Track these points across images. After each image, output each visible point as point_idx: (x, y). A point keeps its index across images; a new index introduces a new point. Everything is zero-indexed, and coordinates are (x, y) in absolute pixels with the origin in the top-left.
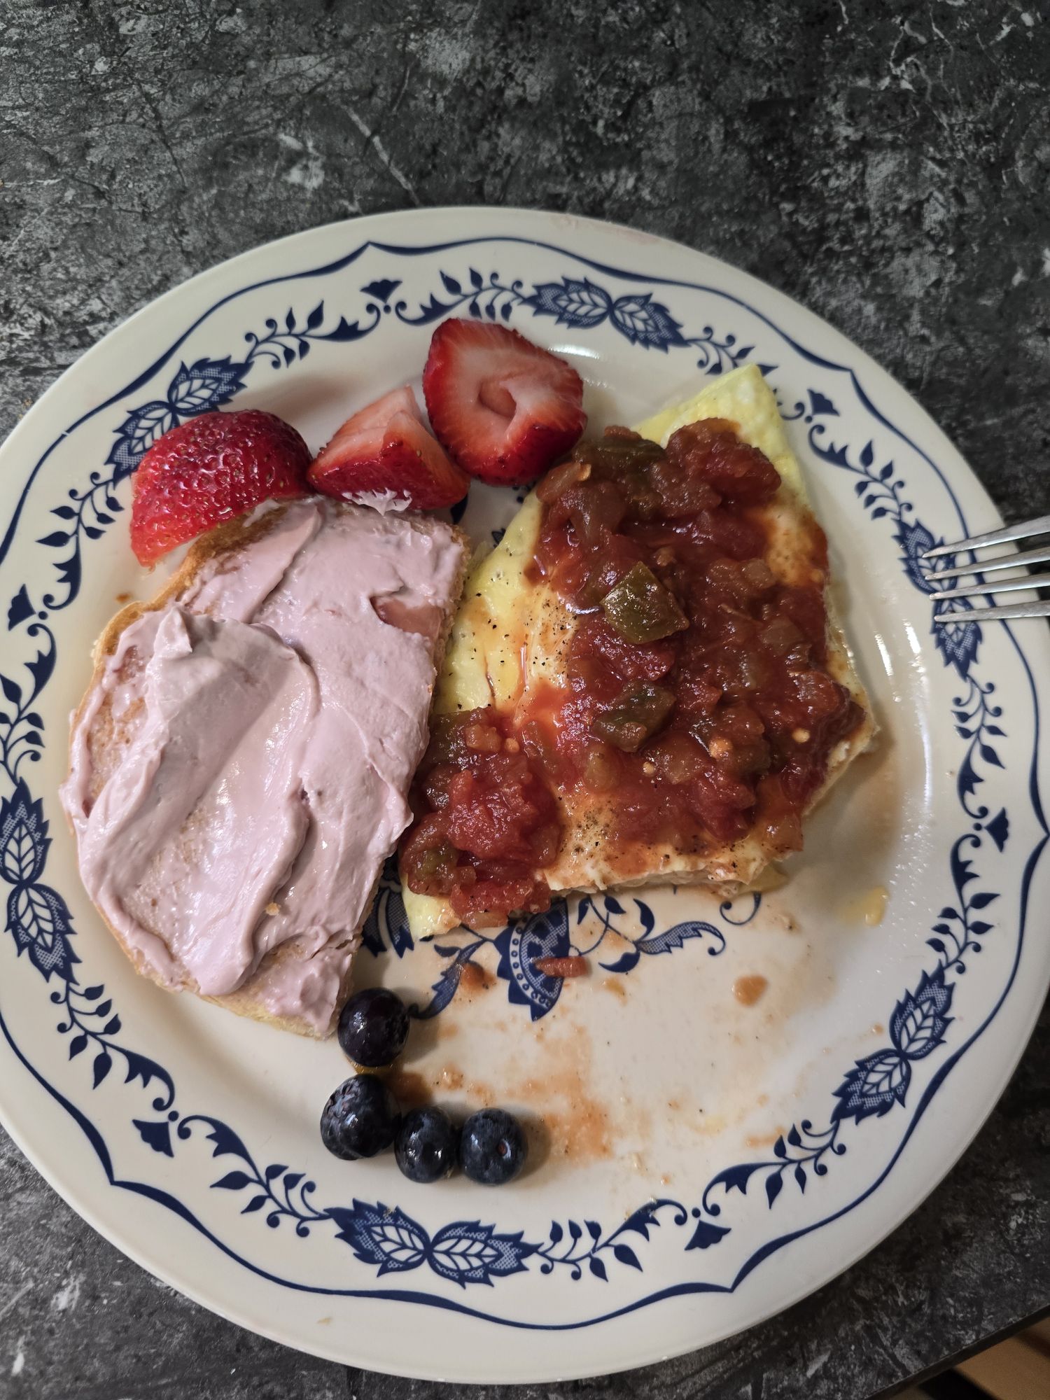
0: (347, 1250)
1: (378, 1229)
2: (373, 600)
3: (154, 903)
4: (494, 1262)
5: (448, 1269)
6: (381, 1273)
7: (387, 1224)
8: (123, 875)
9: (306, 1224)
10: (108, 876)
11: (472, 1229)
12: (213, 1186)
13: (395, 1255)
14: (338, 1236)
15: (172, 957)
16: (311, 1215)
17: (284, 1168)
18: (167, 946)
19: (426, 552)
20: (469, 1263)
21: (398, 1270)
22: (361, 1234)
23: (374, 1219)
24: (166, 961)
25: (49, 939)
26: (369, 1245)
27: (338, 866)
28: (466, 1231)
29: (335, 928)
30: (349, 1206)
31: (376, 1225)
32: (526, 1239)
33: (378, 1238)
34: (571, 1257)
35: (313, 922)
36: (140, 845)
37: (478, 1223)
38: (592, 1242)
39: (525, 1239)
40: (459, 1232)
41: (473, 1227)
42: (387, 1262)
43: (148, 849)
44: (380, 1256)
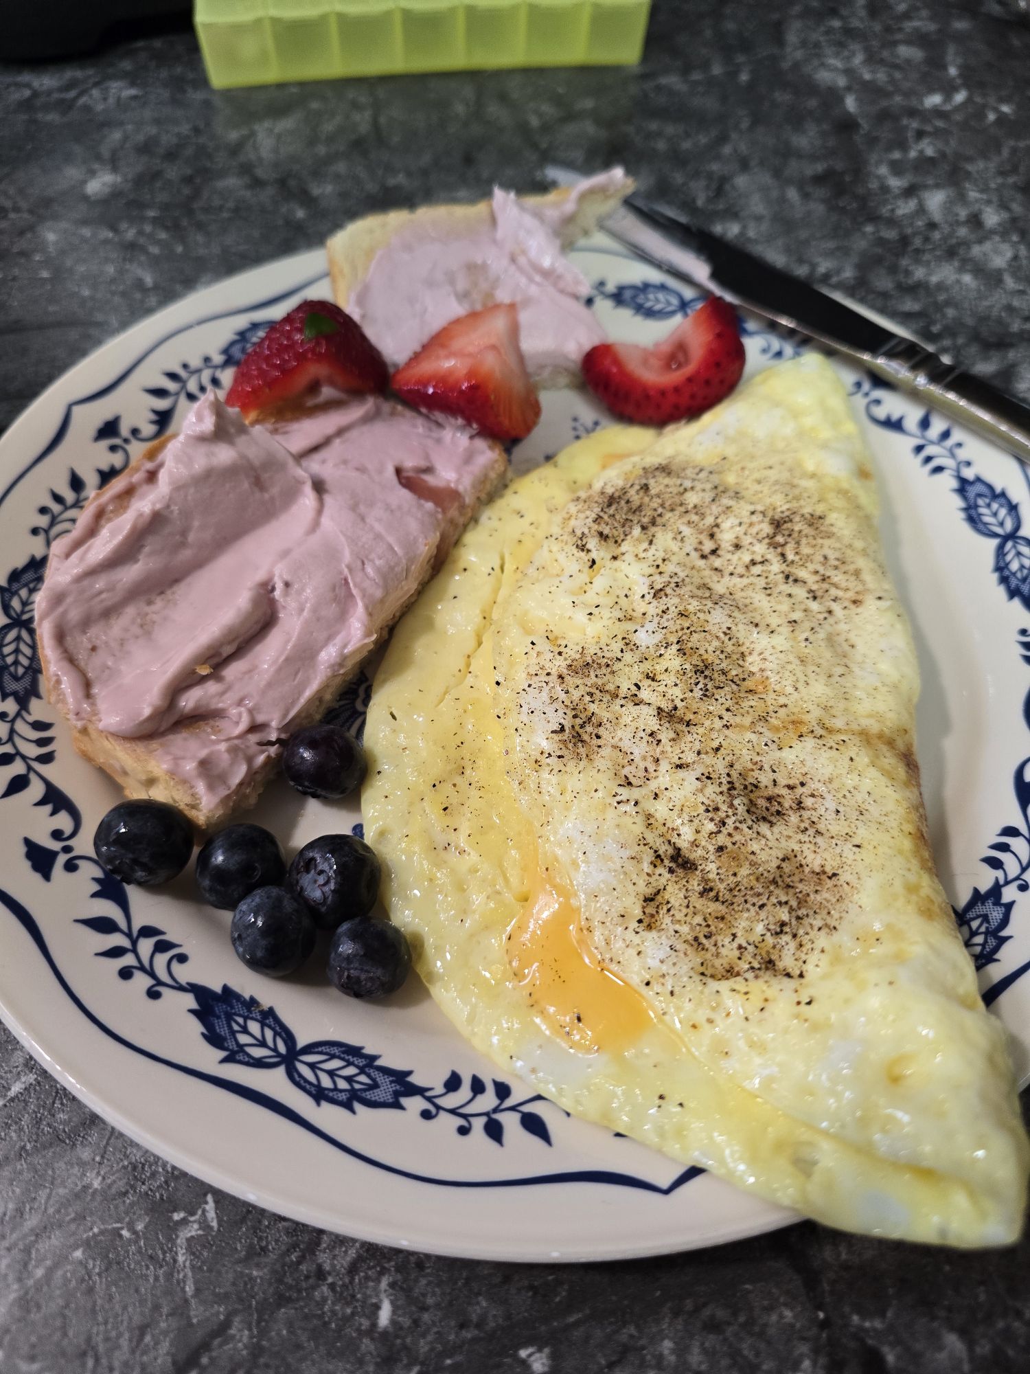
0: (197, 1027)
1: (241, 1020)
2: (398, 471)
3: (94, 649)
4: (365, 1090)
5: (306, 1081)
6: (225, 1060)
7: (252, 1019)
8: (74, 615)
9: (160, 989)
10: (60, 609)
11: (351, 1052)
12: (77, 921)
13: (249, 1050)
14: (191, 1011)
15: (88, 695)
16: (169, 981)
17: (162, 933)
18: (87, 685)
19: (461, 449)
20: (334, 1083)
21: (247, 1064)
22: (219, 1017)
23: (239, 1008)
24: (80, 694)
25: (21, 671)
26: (223, 1030)
27: (283, 658)
28: (343, 1052)
29: (260, 718)
30: (217, 988)
31: (240, 1015)
32: (413, 1079)
33: (236, 1027)
34: (464, 1111)
35: (240, 702)
36: (104, 596)
37: (362, 1048)
38: (496, 1102)
39: (411, 1079)
40: (335, 1050)
41: (355, 1051)
42: (237, 1052)
43: (109, 603)
44: (231, 1044)
